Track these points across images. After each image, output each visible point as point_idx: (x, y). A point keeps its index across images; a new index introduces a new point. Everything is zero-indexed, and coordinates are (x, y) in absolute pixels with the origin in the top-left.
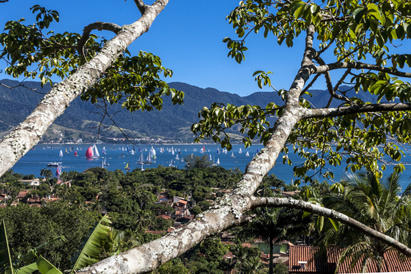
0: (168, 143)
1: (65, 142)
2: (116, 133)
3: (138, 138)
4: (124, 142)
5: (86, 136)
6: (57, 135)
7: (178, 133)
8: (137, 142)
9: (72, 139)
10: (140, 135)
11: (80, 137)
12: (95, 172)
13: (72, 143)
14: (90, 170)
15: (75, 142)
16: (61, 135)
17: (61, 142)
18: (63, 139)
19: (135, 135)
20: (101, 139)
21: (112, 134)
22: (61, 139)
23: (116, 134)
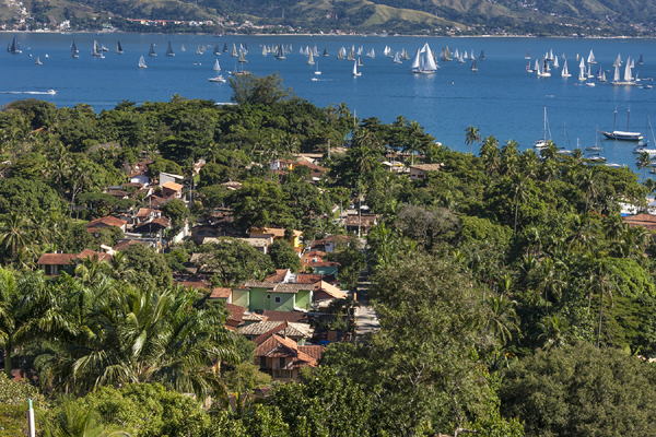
0: (265, 31)
1: (31, 28)
2: (150, 7)
3: (198, 20)
4: (164, 30)
5: (79, 15)
6: (15, 11)
7: (292, 8)
8: (194, 30)
9: (48, 22)
10: (202, 12)
11: (66, 16)
12: (25, 111)
13: (47, 30)
14: (14, 106)
15: (53, 28)
16: (24, 11)
17: (23, 29)
18: (28, 21)
19: (193, 12)
20: (112, 23)
21: (139, 9)
22: (23, 21)
23: (148, 11)
